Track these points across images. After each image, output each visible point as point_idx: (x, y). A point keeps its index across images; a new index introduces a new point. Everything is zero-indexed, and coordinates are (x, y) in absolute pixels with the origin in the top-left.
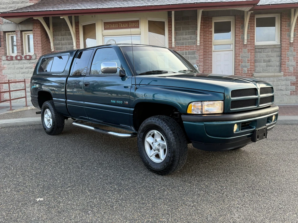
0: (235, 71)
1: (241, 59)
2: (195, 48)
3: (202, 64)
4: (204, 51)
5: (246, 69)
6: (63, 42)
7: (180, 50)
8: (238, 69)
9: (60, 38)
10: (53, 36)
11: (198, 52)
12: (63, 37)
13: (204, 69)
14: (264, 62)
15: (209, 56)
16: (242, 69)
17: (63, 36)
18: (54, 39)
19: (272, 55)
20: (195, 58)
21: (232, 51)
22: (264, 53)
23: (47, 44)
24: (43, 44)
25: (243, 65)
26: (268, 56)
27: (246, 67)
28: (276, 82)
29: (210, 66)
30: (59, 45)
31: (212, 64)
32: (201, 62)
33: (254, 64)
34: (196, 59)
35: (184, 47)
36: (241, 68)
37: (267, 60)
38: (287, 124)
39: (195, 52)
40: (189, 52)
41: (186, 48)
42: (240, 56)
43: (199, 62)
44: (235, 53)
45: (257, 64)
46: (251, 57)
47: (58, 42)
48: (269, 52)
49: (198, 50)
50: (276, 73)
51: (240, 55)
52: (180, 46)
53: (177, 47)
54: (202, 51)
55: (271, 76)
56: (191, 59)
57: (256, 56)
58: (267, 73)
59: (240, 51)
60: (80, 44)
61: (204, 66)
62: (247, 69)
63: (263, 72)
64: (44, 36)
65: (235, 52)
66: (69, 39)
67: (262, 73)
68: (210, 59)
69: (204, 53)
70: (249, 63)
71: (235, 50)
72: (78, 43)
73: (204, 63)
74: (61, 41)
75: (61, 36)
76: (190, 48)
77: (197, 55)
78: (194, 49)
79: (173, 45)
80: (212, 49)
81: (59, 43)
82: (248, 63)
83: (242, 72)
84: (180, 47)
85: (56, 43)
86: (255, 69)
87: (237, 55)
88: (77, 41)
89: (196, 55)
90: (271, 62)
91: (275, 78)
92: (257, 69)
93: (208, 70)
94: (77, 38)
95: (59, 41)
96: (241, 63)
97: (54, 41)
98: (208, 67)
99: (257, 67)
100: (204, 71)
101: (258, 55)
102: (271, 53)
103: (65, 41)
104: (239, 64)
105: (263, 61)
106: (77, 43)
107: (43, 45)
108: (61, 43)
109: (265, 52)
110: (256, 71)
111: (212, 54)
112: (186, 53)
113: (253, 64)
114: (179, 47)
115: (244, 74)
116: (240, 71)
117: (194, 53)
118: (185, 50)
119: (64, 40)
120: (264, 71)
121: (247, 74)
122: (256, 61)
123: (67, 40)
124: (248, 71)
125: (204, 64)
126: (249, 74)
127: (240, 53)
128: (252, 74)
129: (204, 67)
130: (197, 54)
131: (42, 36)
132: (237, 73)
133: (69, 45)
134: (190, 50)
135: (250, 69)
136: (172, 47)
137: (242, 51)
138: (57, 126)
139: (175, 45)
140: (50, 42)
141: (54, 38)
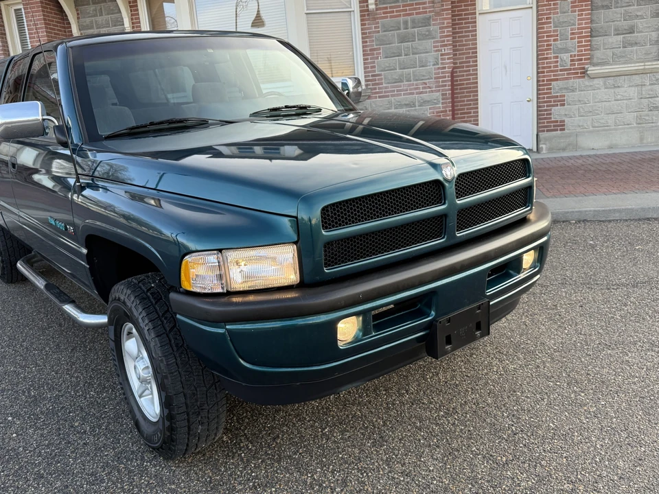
0: (538, 64)
1: (554, 31)
2: (430, 7)
3: (448, 50)
4: (453, 16)
5: (566, 57)
6: (99, 19)
7: (391, 17)
8: (547, 58)
9: (92, 9)
10: (76, 6)
11: (436, 20)
12: (98, 7)
13: (454, 63)
14: (618, 34)
15: (469, 27)
16: (557, 57)
17: (97, 3)
18: (78, 14)
19: (639, 14)
20: (428, 36)
21: (530, 10)
22: (617, 7)
23: (64, 28)
24: (50, 29)
25: (560, 46)
26: (627, 16)
27: (566, 50)
28: (649, 87)
29: (473, 53)
30: (92, 28)
31: (476, 48)
32: (446, 45)
33: (590, 41)
34: (433, 38)
35: (399, 6)
36: (552, 55)
37: (626, 28)
39: (429, 19)
40: (413, 21)
41: (406, 10)
42: (550, 23)
43: (442, 46)
44: (538, 15)
45: (598, 41)
46: (582, 24)
47: (88, 20)
48: (630, 6)
49: (438, 14)
50: (649, 61)
51: (550, 18)
52: (388, 5)
53: (380, 9)
54: (447, 15)
55: (634, 72)
56: (419, 40)
57: (595, 18)
58: (624, 63)
59: (550, 9)
60: (139, 22)
61: (455, 55)
62: (571, 56)
63: (615, 62)
64: (51, 9)
65: (538, 11)
66: (112, 10)
67: (611, 65)
68: (472, 36)
69: (453, 20)
70: (576, 40)
71: (538, 7)
72: (136, 19)
73: (455, 46)
74: (94, 16)
75: (94, 3)
76: (415, 9)
77: (434, 28)
78: (426, 12)
79: (372, 4)
80: (475, 9)
81: (92, 22)
82: (572, 39)
83: (557, 66)
84: (391, 7)
85: (85, 24)
86: (593, 55)
87: (542, 19)
88: (132, 15)
89: (432, 28)
90: (638, 32)
91: (645, 75)
92: (598, 54)
93: (467, 67)
94: (131, 7)
95: (92, 16)
96: (554, 40)
97: (78, 18)
98: (467, 58)
99: (598, 49)
100: (454, 68)
101: (602, 14)
102: (636, 7)
103: (105, 17)
104: (548, 45)
105: (615, 30)
106: (132, 19)
107: (49, 32)
108: (96, 21)
109: (619, 5)
110: (595, 60)
111: (475, 22)
112: (406, 23)
113: (586, 41)
114: (386, 8)
115: (561, 70)
116: (550, 63)
117: (426, 22)
118: (404, 15)
119: (101, 15)
120: (617, 59)
121: (570, 69)
122: (594, 34)
123: (108, 14)
124: (572, 61)
125: (454, 51)
126: (574, 69)
127: (550, 14)
128: (584, 68)
129: (454, 59)
130: (434, 25)
131: (47, 8)
132: (544, 68)
133: (115, 26)
134: (417, 14)
135: (578, 55)
136: (368, 10)
137: (555, 9)
139: (376, 4)
140: (69, 23)
141: (77, 10)
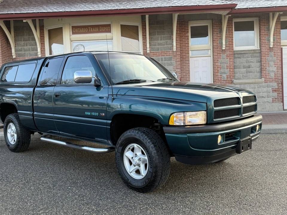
0: (214, 78)
1: (220, 65)
2: (172, 53)
3: (179, 70)
4: (181, 57)
5: (225, 75)
6: (26, 47)
7: (156, 56)
8: (217, 76)
9: (23, 43)
10: (15, 41)
11: (174, 58)
12: (26, 42)
13: (181, 76)
14: (244, 68)
15: (186, 62)
16: (221, 76)
17: (25, 41)
18: (15, 45)
19: (252, 61)
20: (171, 64)
21: (210, 57)
22: (243, 58)
23: (8, 50)
24: (3, 50)
25: (222, 71)
26: (247, 62)
27: (225, 73)
28: (257, 89)
29: (188, 72)
30: (21, 51)
31: (189, 70)
32: (178, 68)
33: (234, 70)
34: (173, 65)
35: (159, 52)
36: (219, 75)
37: (247, 66)
38: (271, 133)
39: (171, 58)
40: (165, 58)
41: (162, 54)
42: (218, 62)
43: (176, 69)
44: (213, 59)
45: (236, 70)
46: (230, 63)
47: (20, 48)
48: (248, 58)
49: (175, 56)
50: (256, 79)
51: (218, 60)
52: (155, 52)
53: (152, 53)
54: (179, 57)
55: (251, 83)
56: (167, 66)
57: (235, 61)
58: (247, 79)
59: (218, 57)
60: (45, 50)
61: (181, 72)
62: (227, 75)
63: (243, 79)
64: (4, 42)
65: (213, 58)
66: (33, 44)
67: (242, 79)
68: (188, 65)
69: (181, 59)
70: (229, 69)
71: (213, 56)
72: (43, 49)
73: (181, 69)
74: (23, 46)
75: (24, 41)
76: (166, 54)
77: (173, 62)
78: (170, 55)
79: (148, 51)
80: (189, 55)
81: (22, 49)
82: (227, 69)
83: (221, 79)
84: (156, 52)
85: (18, 49)
86: (235, 76)
87: (215, 61)
88: (41, 47)
89: (172, 61)
90: (252, 68)
91: (255, 84)
92: (237, 75)
93: (186, 77)
94: (41, 43)
95: (22, 46)
96: (220, 69)
97: (15, 46)
98: (185, 74)
99: (237, 73)
100: (181, 78)
101: (238, 61)
102: (250, 58)
103: (28, 47)
104: (217, 71)
105: (243, 66)
106: (41, 49)
107: (3, 52)
108: (24, 48)
109: (244, 57)
110: (236, 78)
111: (189, 60)
112: (162, 59)
113: (232, 70)
114: (154, 52)
115: (223, 81)
116: (219, 78)
117: (170, 59)
118: (161, 56)
119: (27, 46)
120: (244, 77)
121: (227, 81)
122: (235, 67)
123: (30, 46)
124: (227, 77)
125: (181, 71)
126: (228, 80)
127: (218, 59)
128: (232, 80)
129: (181, 74)
130: (173, 60)
131: (3, 41)
132: (216, 79)
133: (33, 51)
134: (166, 55)
135: (229, 75)
136: (146, 53)
137: (220, 57)
138: (23, 142)
139: (150, 51)
140: (11, 48)
141: (15, 43)
